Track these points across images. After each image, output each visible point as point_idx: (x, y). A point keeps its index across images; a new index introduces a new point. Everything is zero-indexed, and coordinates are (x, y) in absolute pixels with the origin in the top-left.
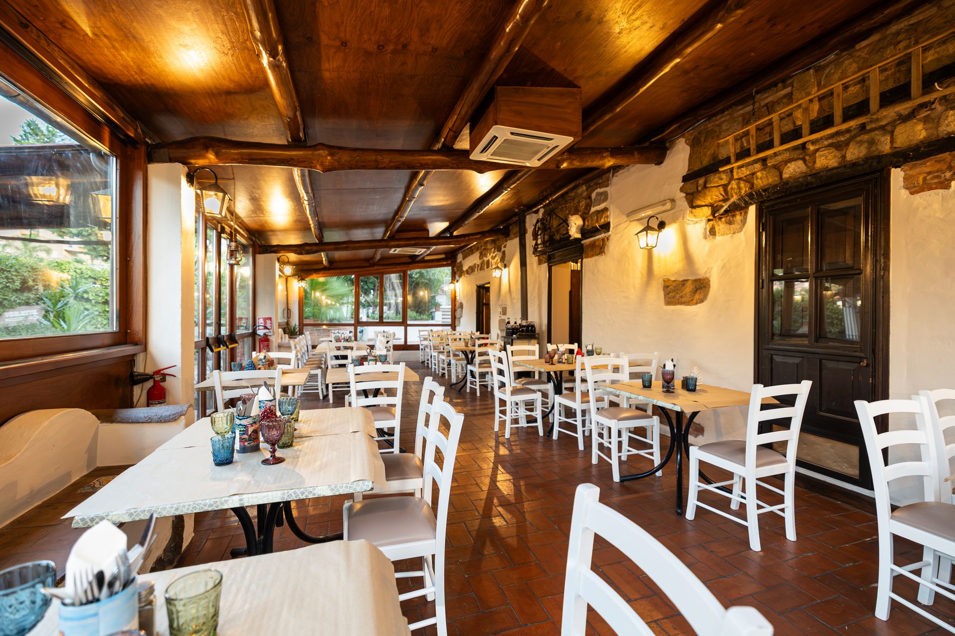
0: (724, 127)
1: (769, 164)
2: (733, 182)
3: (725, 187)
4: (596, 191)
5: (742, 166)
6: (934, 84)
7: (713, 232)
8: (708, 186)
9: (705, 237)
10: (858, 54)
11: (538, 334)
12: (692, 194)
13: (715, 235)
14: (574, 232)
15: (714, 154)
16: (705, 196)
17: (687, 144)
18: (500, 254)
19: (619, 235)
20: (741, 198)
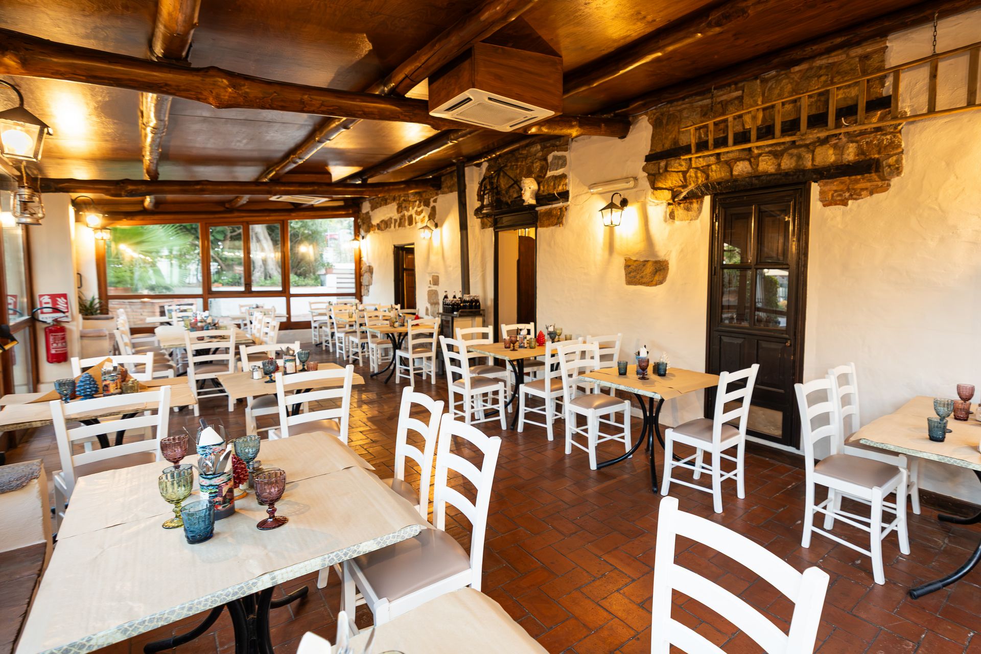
0: (685, 114)
1: (722, 159)
2: (691, 170)
3: (684, 173)
4: (553, 154)
5: (700, 157)
6: (841, 119)
7: (672, 216)
8: (669, 169)
9: (665, 221)
10: (793, 76)
11: (483, 310)
12: (654, 175)
13: (674, 219)
14: (528, 198)
15: (675, 139)
16: (666, 179)
17: (650, 123)
18: (429, 209)
19: (578, 207)
20: (698, 187)
